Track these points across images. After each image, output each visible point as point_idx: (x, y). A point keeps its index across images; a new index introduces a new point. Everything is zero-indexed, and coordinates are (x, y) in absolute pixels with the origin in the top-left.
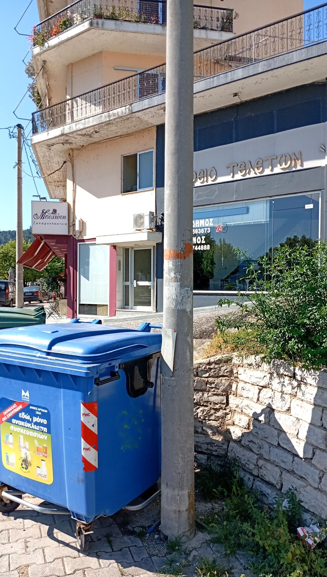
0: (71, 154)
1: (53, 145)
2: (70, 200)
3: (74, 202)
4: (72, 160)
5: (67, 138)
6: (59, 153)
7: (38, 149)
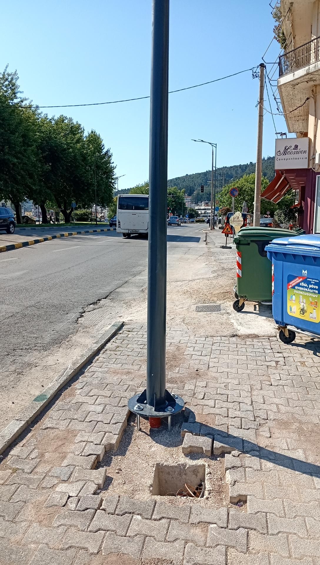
0: (314, 90)
1: (297, 85)
2: (311, 135)
3: (315, 136)
4: (315, 96)
5: (312, 76)
6: (302, 90)
7: (283, 89)
